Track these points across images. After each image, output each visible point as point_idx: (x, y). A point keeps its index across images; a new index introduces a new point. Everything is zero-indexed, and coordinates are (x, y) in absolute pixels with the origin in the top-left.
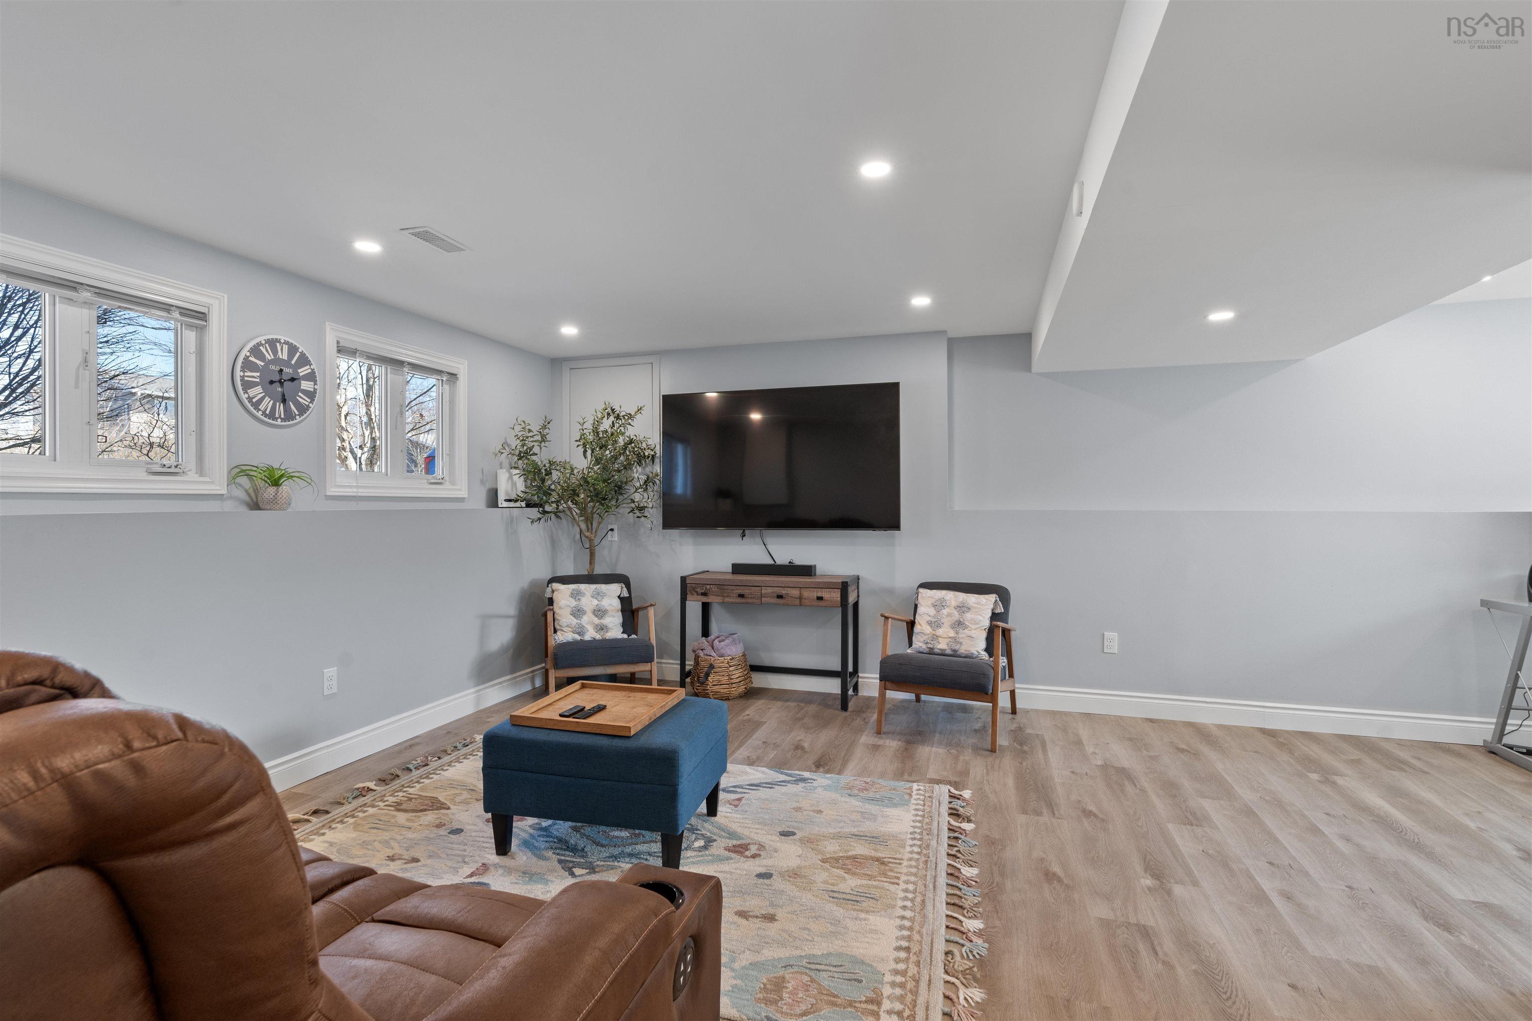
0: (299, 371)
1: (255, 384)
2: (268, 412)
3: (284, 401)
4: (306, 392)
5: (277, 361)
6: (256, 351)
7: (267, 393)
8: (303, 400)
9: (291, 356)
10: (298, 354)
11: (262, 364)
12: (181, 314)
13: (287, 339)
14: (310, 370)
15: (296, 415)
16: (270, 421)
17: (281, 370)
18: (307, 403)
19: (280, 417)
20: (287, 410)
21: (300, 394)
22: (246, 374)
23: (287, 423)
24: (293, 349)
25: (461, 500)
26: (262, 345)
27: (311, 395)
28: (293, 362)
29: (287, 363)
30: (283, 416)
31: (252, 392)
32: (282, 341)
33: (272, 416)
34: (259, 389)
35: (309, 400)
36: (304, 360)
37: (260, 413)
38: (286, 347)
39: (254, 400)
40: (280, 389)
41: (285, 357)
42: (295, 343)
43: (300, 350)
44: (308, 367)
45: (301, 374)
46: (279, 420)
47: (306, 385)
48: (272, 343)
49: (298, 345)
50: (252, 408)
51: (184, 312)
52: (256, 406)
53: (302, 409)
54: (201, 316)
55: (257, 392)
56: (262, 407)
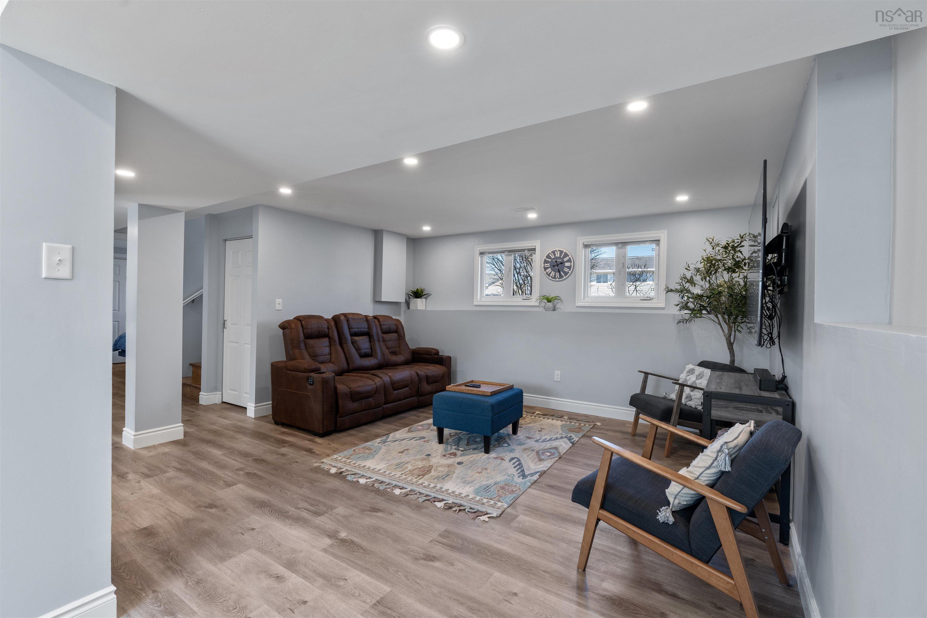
1: (548, 268)
2: (553, 277)
3: (559, 272)
4: (567, 267)
5: (556, 258)
6: (548, 256)
7: (552, 270)
8: (566, 270)
9: (561, 255)
10: (564, 253)
11: (550, 260)
12: (528, 251)
13: (559, 249)
15: (563, 276)
16: (554, 280)
17: (556, 261)
19: (558, 278)
20: (560, 274)
21: (565, 268)
22: (545, 265)
23: (560, 279)
24: (561, 252)
25: (663, 309)
26: (550, 254)
27: (569, 268)
28: (561, 257)
29: (559, 258)
30: (558, 277)
31: (547, 271)
32: (557, 250)
33: (555, 278)
34: (550, 269)
35: (569, 270)
36: (566, 255)
37: (551, 277)
38: (559, 252)
39: (548, 273)
40: (557, 268)
41: (558, 256)
42: (562, 250)
44: (568, 257)
46: (557, 279)
47: (567, 264)
48: (554, 252)
50: (547, 276)
51: (529, 250)
52: (549, 275)
53: (566, 273)
54: (534, 250)
55: (549, 270)
56: (551, 275)
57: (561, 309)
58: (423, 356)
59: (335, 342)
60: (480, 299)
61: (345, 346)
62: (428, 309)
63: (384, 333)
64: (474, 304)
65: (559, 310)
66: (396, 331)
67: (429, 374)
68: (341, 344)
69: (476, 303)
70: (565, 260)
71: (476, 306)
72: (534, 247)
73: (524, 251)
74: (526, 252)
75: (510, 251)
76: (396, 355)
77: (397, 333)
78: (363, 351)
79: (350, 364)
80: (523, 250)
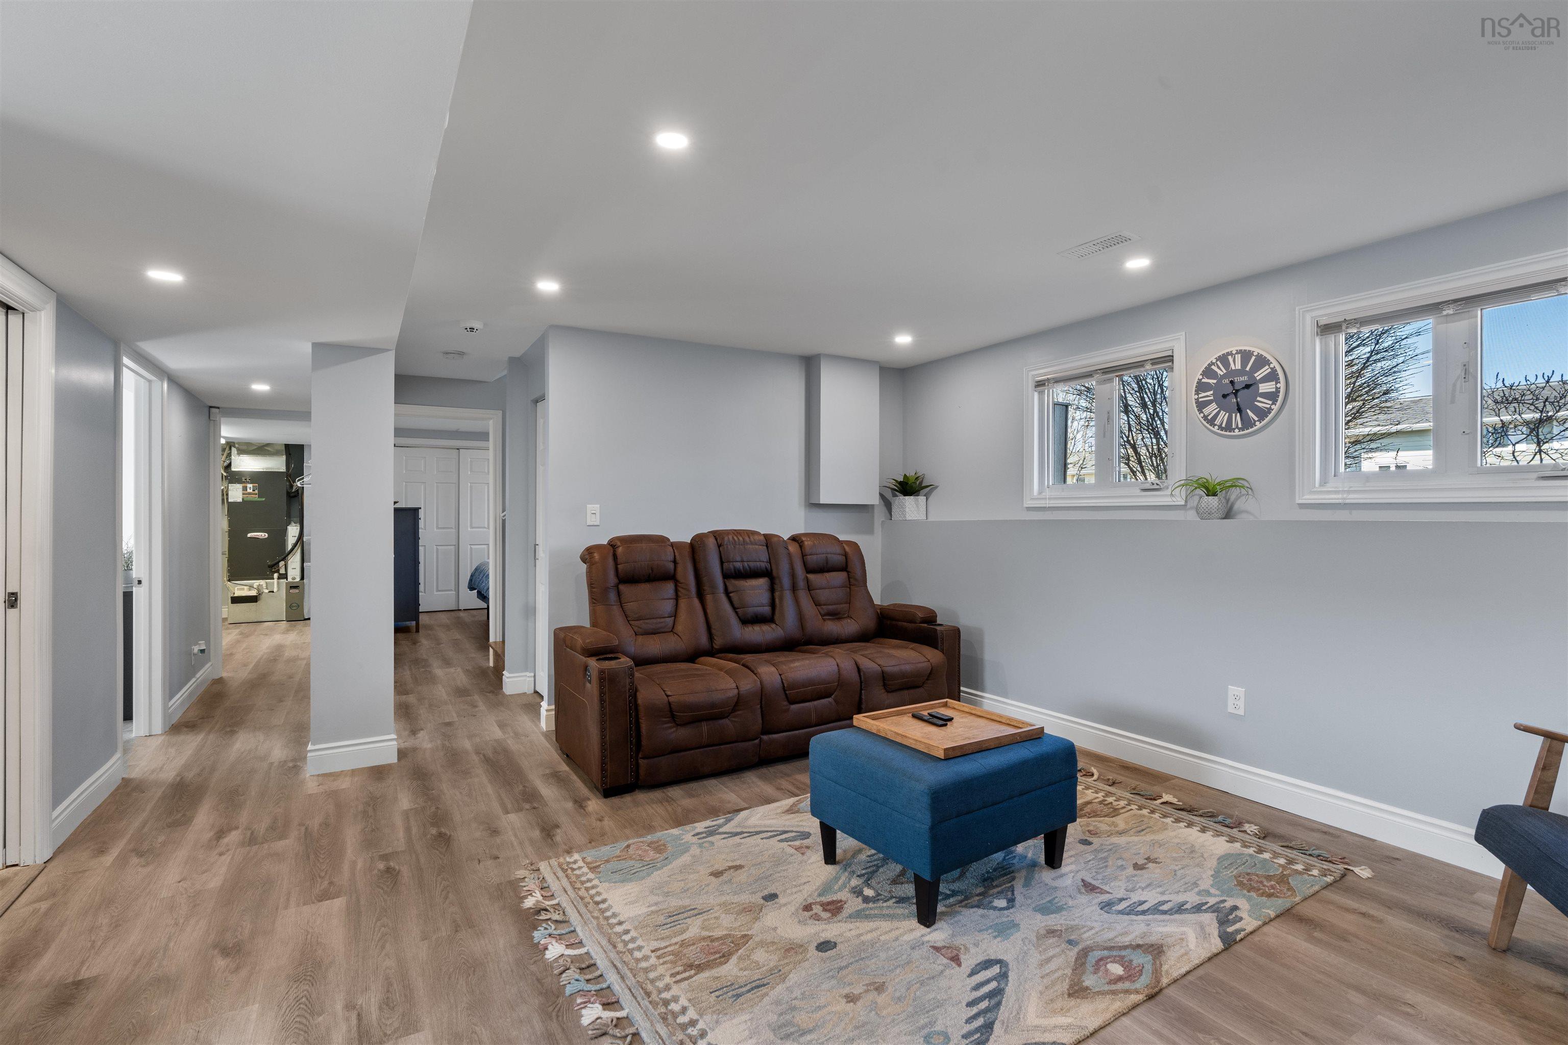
0: (1256, 375)
1: (1210, 402)
2: (1224, 425)
3: (1239, 410)
4: (1266, 395)
5: (1230, 373)
6: (1208, 372)
7: (1221, 407)
8: (1263, 403)
9: (1244, 362)
10: (1253, 358)
11: (1215, 381)
13: (1239, 348)
14: (1269, 370)
15: (1255, 421)
16: (1227, 433)
17: (1232, 382)
18: (1268, 406)
19: (1237, 427)
20: (1245, 417)
21: (1259, 399)
22: (1200, 396)
23: (1246, 432)
24: (1246, 355)
26: (1213, 363)
27: (1272, 396)
28: (1248, 369)
29: (1241, 372)
30: (1240, 426)
31: (1206, 411)
32: (1234, 352)
33: (1229, 428)
34: (1213, 406)
35: (1270, 402)
36: (1262, 361)
37: (1216, 427)
38: (1238, 358)
39: (1209, 418)
40: (1236, 400)
41: (1238, 366)
42: (1247, 348)
43: (1255, 354)
44: (1267, 367)
45: (1258, 378)
46: (1237, 430)
47: (1264, 388)
48: (1223, 359)
49: (1252, 349)
50: (1208, 425)
51: (1155, 361)
52: (1212, 422)
53: (1262, 414)
54: (1170, 359)
55: (1212, 409)
56: (1218, 422)
57: (1247, 512)
58: (900, 623)
59: (688, 590)
60: (1040, 493)
61: (709, 598)
62: (931, 519)
63: (809, 570)
64: (1025, 505)
65: (1244, 516)
66: (844, 568)
67: (888, 669)
68: (701, 595)
69: (1028, 503)
70: (1259, 375)
71: (1029, 509)
72: (1170, 353)
73: (1142, 366)
74: (1148, 366)
75: (1106, 371)
76: (839, 619)
77: (848, 572)
78: (751, 611)
79: (715, 638)
80: (1140, 364)
